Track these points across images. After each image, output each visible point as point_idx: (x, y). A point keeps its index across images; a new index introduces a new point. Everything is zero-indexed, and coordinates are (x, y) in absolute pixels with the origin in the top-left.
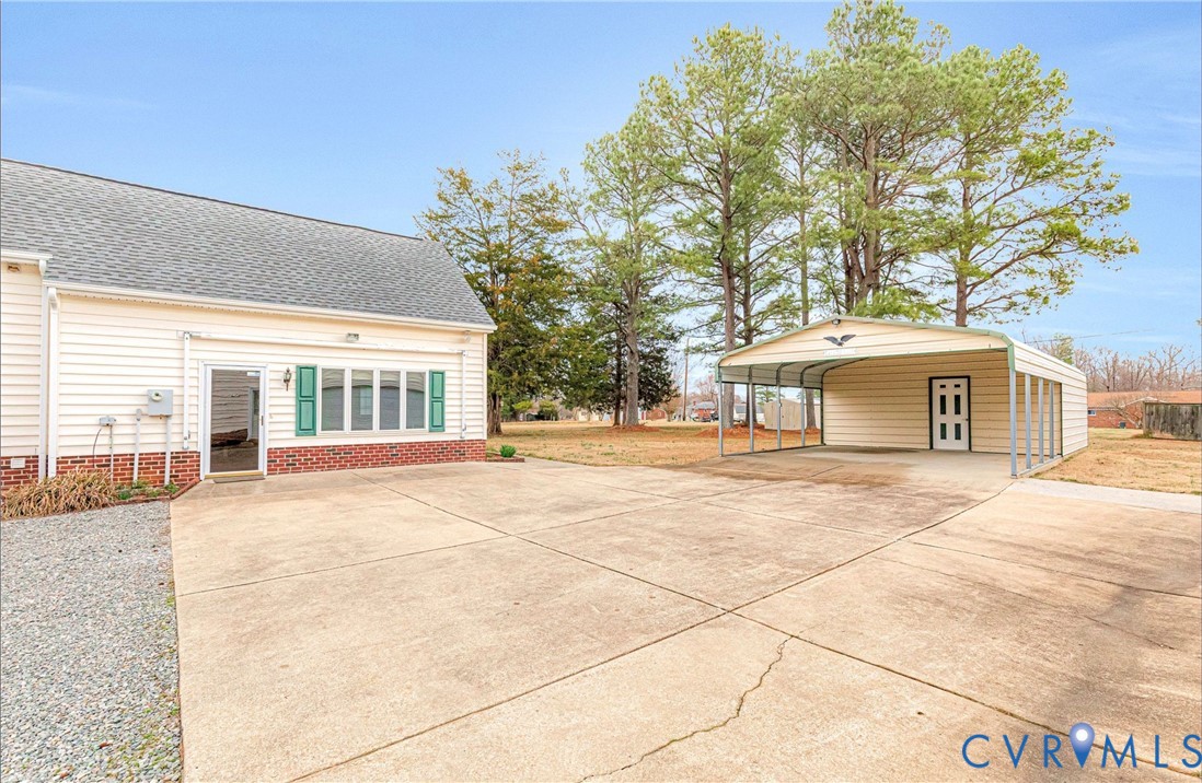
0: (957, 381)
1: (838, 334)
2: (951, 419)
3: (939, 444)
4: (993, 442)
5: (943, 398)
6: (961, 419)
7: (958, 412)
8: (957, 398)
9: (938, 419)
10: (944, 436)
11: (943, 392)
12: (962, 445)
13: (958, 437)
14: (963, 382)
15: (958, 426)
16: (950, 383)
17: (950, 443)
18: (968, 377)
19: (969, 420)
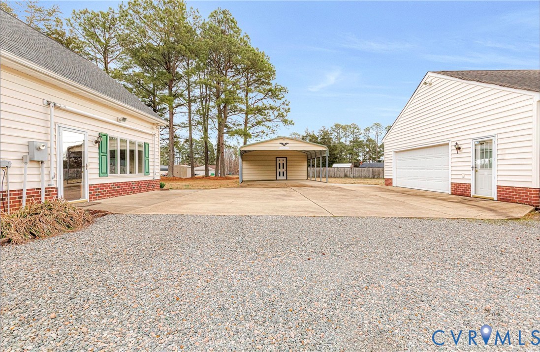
0: (283, 159)
2: (281, 170)
3: (279, 178)
4: (293, 177)
5: (279, 164)
6: (284, 170)
7: (283, 168)
8: (283, 164)
9: (278, 170)
10: (280, 175)
11: (279, 162)
12: (285, 178)
13: (283, 175)
14: (285, 159)
15: (283, 172)
16: (281, 159)
17: (281, 177)
18: (286, 158)
19: (286, 170)
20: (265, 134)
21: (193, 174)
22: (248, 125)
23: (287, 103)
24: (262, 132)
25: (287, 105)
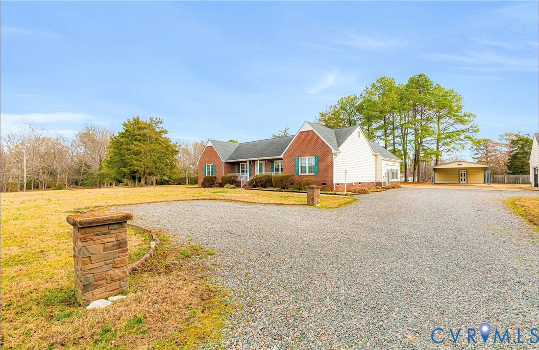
1: (460, 163)
2: (463, 178)
3: (461, 182)
4: (472, 181)
5: (461, 174)
6: (465, 177)
8: (464, 174)
9: (461, 177)
12: (466, 182)
13: (465, 181)
14: (466, 171)
15: (465, 179)
16: (463, 171)
17: (463, 182)
19: (467, 178)
20: (456, 149)
21: (406, 180)
22: (440, 144)
23: (476, 125)
24: (453, 148)
25: (475, 127)
